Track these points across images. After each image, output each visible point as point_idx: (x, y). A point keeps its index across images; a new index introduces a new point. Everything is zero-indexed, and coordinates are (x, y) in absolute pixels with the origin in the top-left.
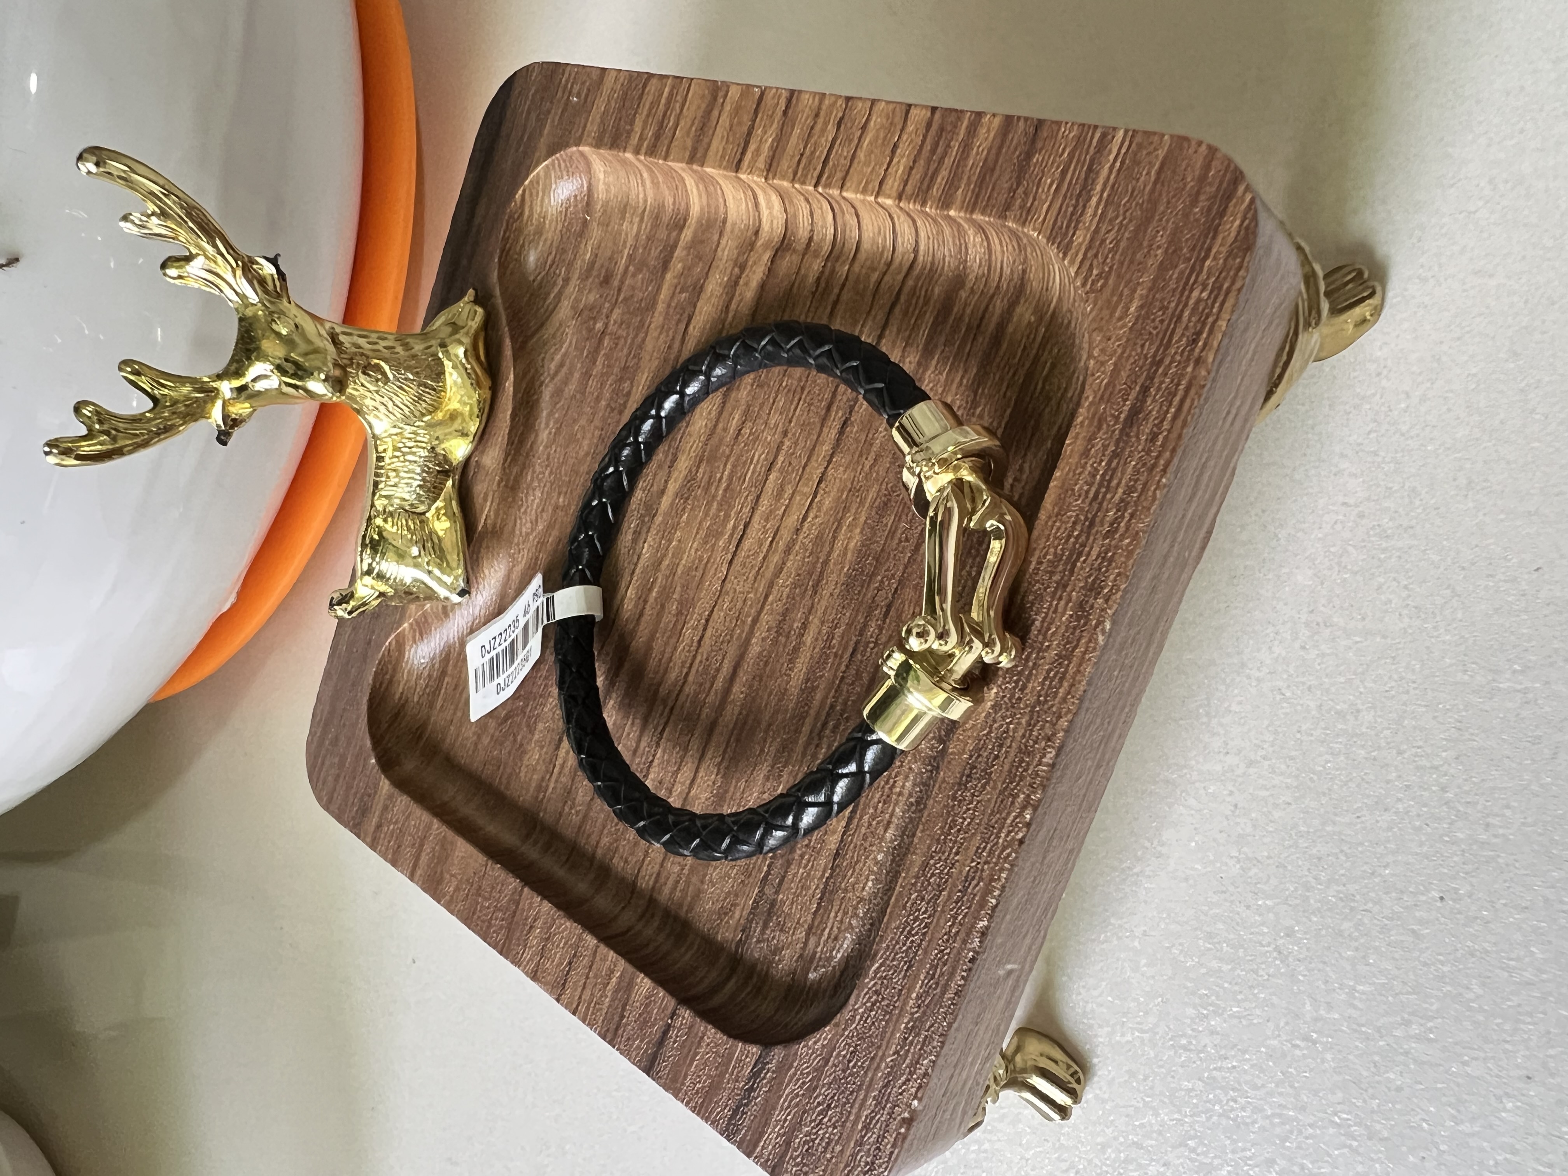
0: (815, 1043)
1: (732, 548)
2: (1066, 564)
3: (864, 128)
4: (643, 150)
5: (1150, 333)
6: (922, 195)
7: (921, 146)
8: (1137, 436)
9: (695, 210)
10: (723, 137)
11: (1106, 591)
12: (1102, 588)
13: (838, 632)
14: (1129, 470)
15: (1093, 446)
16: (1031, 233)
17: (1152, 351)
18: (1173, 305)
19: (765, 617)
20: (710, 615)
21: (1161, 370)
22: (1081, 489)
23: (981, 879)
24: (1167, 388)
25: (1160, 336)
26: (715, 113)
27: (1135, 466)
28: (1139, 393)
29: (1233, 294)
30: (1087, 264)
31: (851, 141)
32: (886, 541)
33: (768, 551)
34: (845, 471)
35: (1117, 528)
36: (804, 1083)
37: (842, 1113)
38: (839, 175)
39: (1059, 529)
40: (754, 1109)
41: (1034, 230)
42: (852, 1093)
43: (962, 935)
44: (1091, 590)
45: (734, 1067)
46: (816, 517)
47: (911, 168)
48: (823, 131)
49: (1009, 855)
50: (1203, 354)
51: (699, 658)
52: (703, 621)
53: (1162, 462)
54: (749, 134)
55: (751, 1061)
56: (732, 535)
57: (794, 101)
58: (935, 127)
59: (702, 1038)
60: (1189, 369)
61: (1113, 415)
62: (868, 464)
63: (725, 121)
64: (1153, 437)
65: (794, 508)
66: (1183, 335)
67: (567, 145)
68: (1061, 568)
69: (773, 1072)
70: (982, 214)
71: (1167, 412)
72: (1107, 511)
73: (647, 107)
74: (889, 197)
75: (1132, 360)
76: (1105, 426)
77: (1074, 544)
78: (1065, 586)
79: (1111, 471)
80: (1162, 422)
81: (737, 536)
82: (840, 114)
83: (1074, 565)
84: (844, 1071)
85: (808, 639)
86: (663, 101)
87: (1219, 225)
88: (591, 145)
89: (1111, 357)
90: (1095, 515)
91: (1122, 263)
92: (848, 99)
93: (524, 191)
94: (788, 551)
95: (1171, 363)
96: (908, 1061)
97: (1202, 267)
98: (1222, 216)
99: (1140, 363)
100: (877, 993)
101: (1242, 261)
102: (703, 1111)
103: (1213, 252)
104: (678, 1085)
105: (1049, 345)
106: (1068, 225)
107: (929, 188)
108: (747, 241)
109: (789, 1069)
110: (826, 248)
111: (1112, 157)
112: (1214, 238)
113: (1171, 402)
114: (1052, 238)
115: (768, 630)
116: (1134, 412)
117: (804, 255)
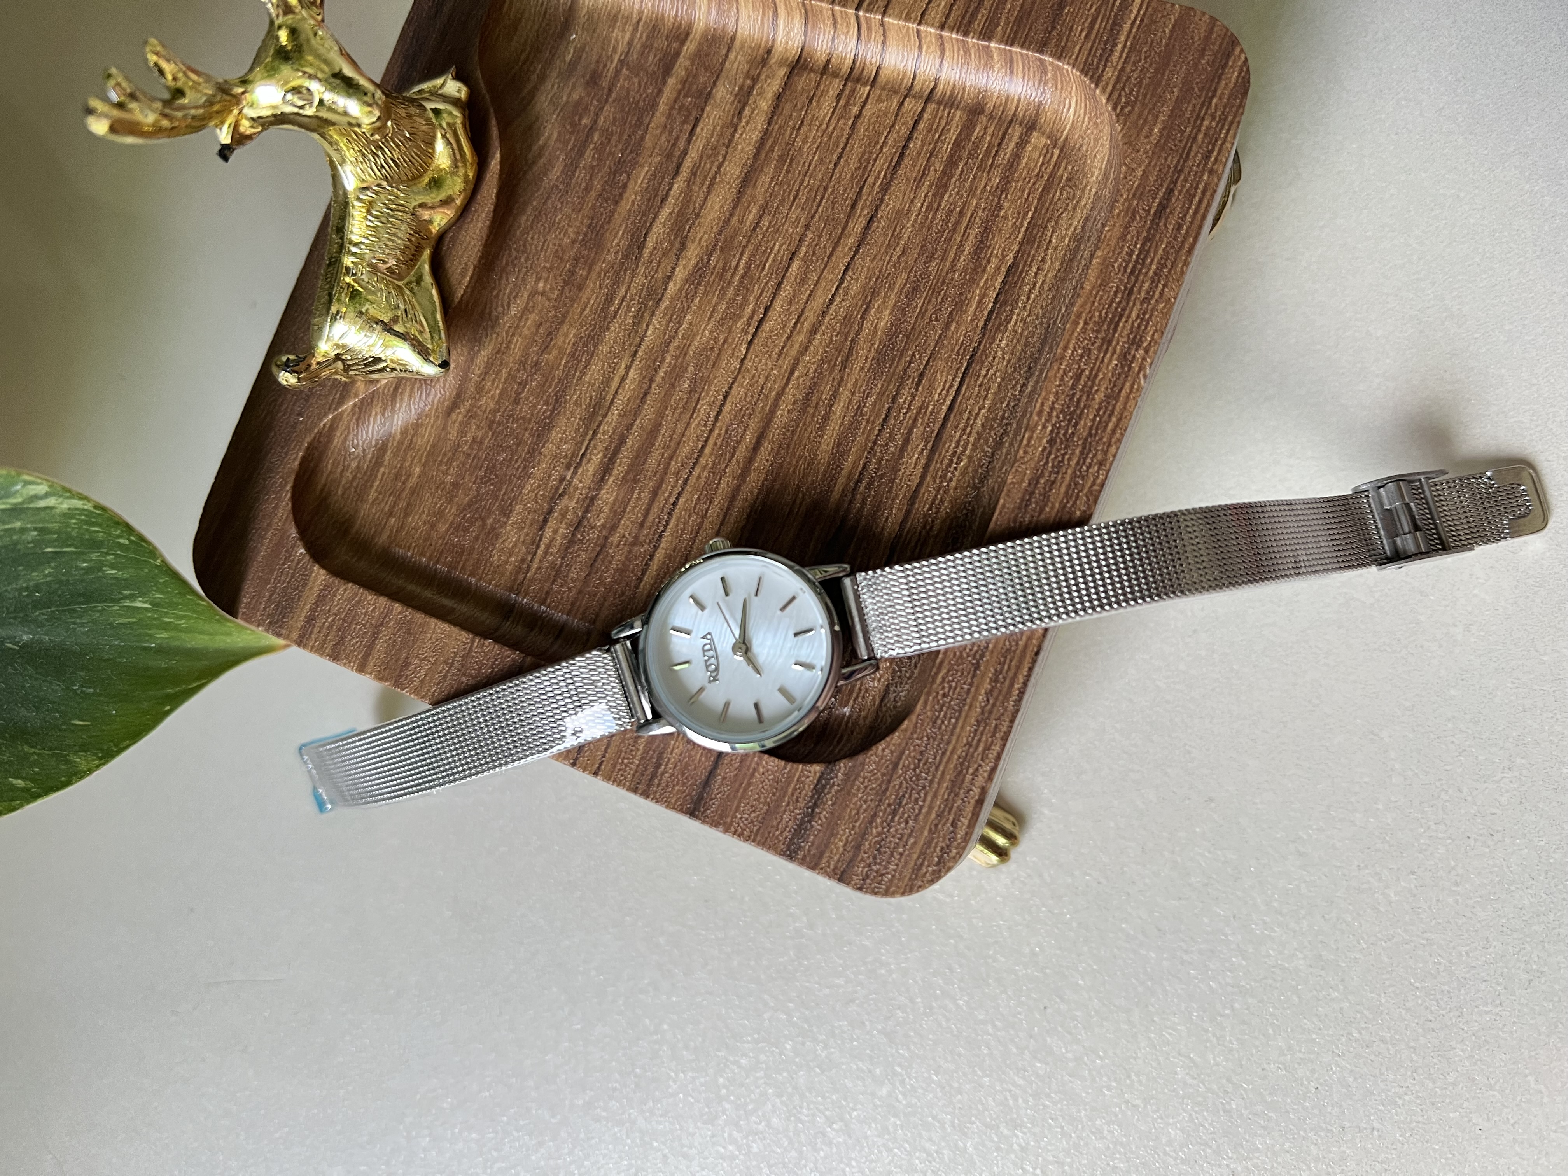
0: (884, 750)
1: (752, 330)
2: (1110, 324)
5: (1171, 149)
6: (964, 28)
8: (1165, 225)
11: (1145, 344)
12: (1142, 342)
13: (870, 400)
14: (1160, 251)
15: (1129, 232)
16: (1065, 66)
17: (1174, 163)
18: (1189, 129)
19: (790, 391)
20: (727, 393)
21: (1182, 177)
22: (1121, 265)
24: (1187, 191)
25: (1180, 151)
27: (1164, 249)
28: (1164, 194)
29: (1235, 125)
30: (1116, 94)
33: (792, 332)
34: (872, 261)
35: (1153, 296)
37: (914, 808)
39: (1102, 297)
40: (818, 822)
41: (1069, 64)
44: (1132, 344)
45: (795, 788)
46: (843, 300)
50: (1215, 167)
51: (717, 431)
52: (721, 397)
53: (1187, 246)
55: (813, 779)
56: (751, 318)
60: (1205, 178)
61: (1144, 209)
62: (896, 253)
64: (1179, 227)
65: (819, 293)
66: (1198, 151)
68: (1105, 327)
69: (839, 785)
70: (1022, 47)
71: (1189, 208)
72: (1143, 282)
74: (932, 25)
75: (1158, 168)
76: (1138, 218)
77: (1116, 309)
78: (1110, 342)
79: (1145, 252)
80: (1185, 216)
81: (757, 318)
83: (1117, 325)
85: (838, 409)
87: (1222, 74)
89: (1140, 165)
90: (1134, 286)
91: (1145, 96)
94: (814, 331)
95: (1190, 172)
96: (980, 749)
97: (1210, 103)
98: (1224, 67)
99: (1164, 171)
100: (944, 696)
101: (1241, 102)
102: (759, 838)
103: (1219, 92)
104: (729, 820)
105: (1064, 164)
106: (1098, 64)
107: (970, 23)
108: (759, 58)
109: (856, 779)
110: (845, 69)
111: (1133, 17)
112: (1218, 83)
113: (1191, 202)
114: (1084, 72)
115: (795, 403)
116: (1162, 208)
117: (822, 74)
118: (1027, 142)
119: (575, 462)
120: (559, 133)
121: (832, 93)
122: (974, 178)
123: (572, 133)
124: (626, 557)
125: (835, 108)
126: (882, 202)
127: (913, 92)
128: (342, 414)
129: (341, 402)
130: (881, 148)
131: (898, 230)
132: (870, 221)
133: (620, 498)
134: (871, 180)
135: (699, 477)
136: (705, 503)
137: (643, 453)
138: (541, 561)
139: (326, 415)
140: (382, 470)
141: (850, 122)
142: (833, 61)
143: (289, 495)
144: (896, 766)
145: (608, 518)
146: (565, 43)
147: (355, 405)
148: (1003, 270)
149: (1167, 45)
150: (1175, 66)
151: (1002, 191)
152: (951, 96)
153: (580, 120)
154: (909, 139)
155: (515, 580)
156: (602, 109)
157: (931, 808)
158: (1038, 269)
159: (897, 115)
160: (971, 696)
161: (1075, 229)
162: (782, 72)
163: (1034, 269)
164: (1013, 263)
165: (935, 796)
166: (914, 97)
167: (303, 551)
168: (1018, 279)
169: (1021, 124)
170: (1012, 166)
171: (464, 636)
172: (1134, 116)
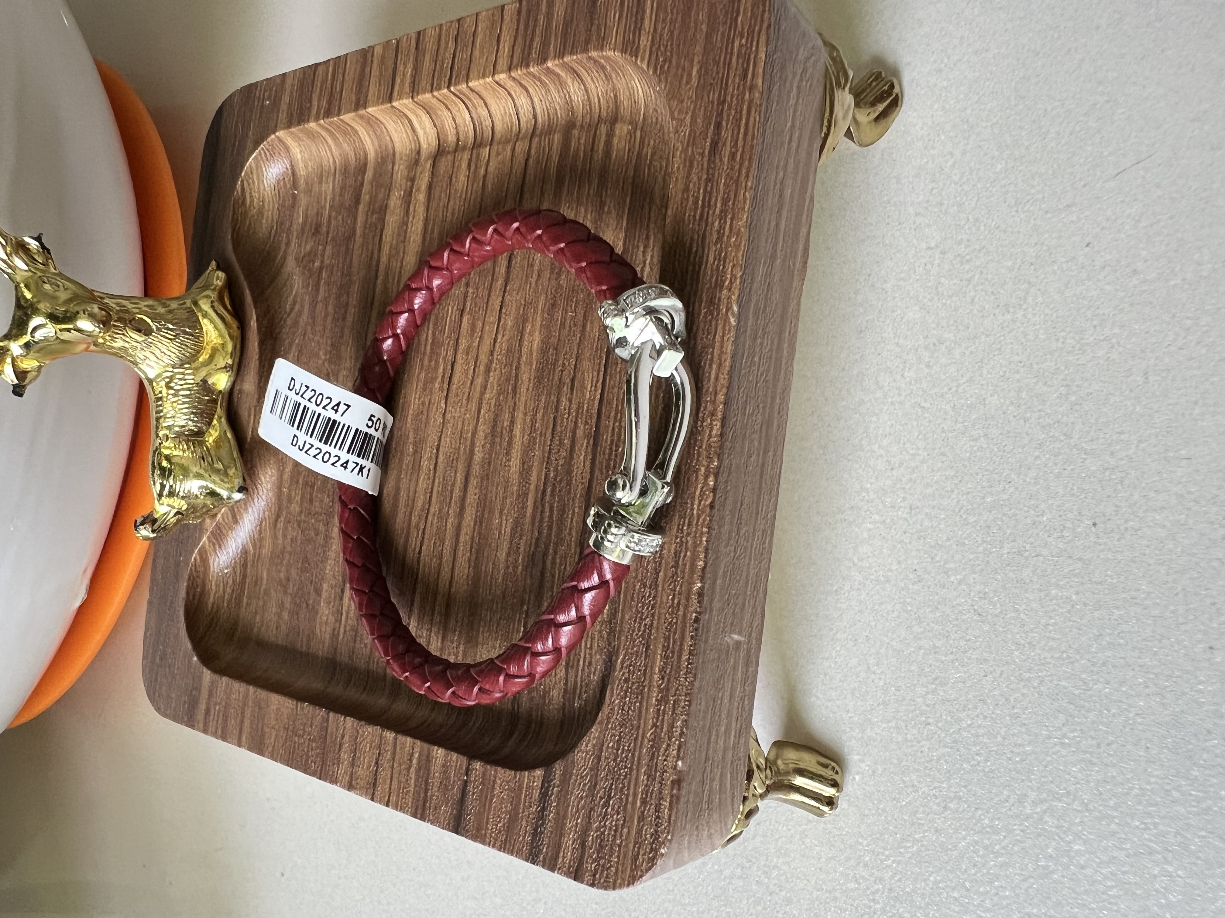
0: (587, 746)
1: (446, 386)
2: (692, 276)
3: (474, 33)
4: (321, 116)
5: (711, 84)
6: (525, 62)
7: (517, 30)
8: (721, 160)
9: (371, 155)
10: (376, 82)
11: (727, 282)
12: (724, 283)
13: (539, 416)
14: (722, 187)
15: (691, 181)
17: (717, 96)
19: (481, 428)
20: (439, 445)
21: (726, 108)
23: (687, 549)
24: (734, 119)
25: (719, 83)
26: (368, 69)
27: (724, 183)
28: (714, 129)
30: (654, 56)
31: (467, 46)
32: (560, 332)
33: (473, 377)
34: (517, 294)
35: (724, 233)
36: (585, 785)
37: (621, 799)
38: (464, 73)
40: (549, 826)
41: (610, 50)
42: (625, 777)
43: (683, 601)
44: (716, 287)
45: (526, 796)
46: (503, 336)
47: (514, 46)
48: (446, 47)
49: (704, 520)
50: (754, 81)
51: (437, 481)
52: (435, 451)
53: (744, 171)
54: (394, 72)
55: (538, 784)
56: (443, 377)
57: (421, 37)
58: (524, 12)
59: (494, 781)
61: (700, 154)
62: (533, 281)
63: (375, 71)
64: (734, 156)
65: (486, 336)
66: (735, 76)
67: (268, 135)
68: (689, 281)
69: (558, 786)
71: (738, 133)
73: (319, 85)
74: (502, 73)
75: (703, 109)
76: (695, 164)
78: (695, 293)
79: (708, 193)
80: (736, 141)
81: (447, 376)
82: (455, 33)
84: (615, 760)
85: (517, 431)
86: (330, 78)
88: (283, 129)
89: (687, 113)
91: (678, 46)
92: (459, 20)
93: (242, 181)
94: (488, 370)
95: (732, 99)
99: (710, 107)
100: (626, 681)
102: (508, 846)
104: (483, 832)
105: (646, 143)
106: (634, 37)
107: (529, 55)
108: (413, 161)
109: (571, 778)
110: (470, 142)
113: (739, 127)
114: (624, 50)
115: (486, 437)
116: (715, 144)
117: (455, 152)
118: (613, 136)
121: (464, 164)
123: (310, 277)
125: (468, 176)
127: (520, 137)
129: (198, 539)
130: (506, 194)
135: (432, 524)
136: (439, 546)
138: (345, 625)
139: (192, 550)
140: (247, 579)
142: (461, 138)
146: (296, 212)
152: (548, 124)
154: (525, 177)
155: (332, 646)
157: (635, 796)
159: (512, 159)
160: (647, 677)
162: (429, 164)
166: (522, 139)
167: (196, 659)
169: (605, 123)
170: (605, 163)
171: (292, 703)
172: (673, 70)
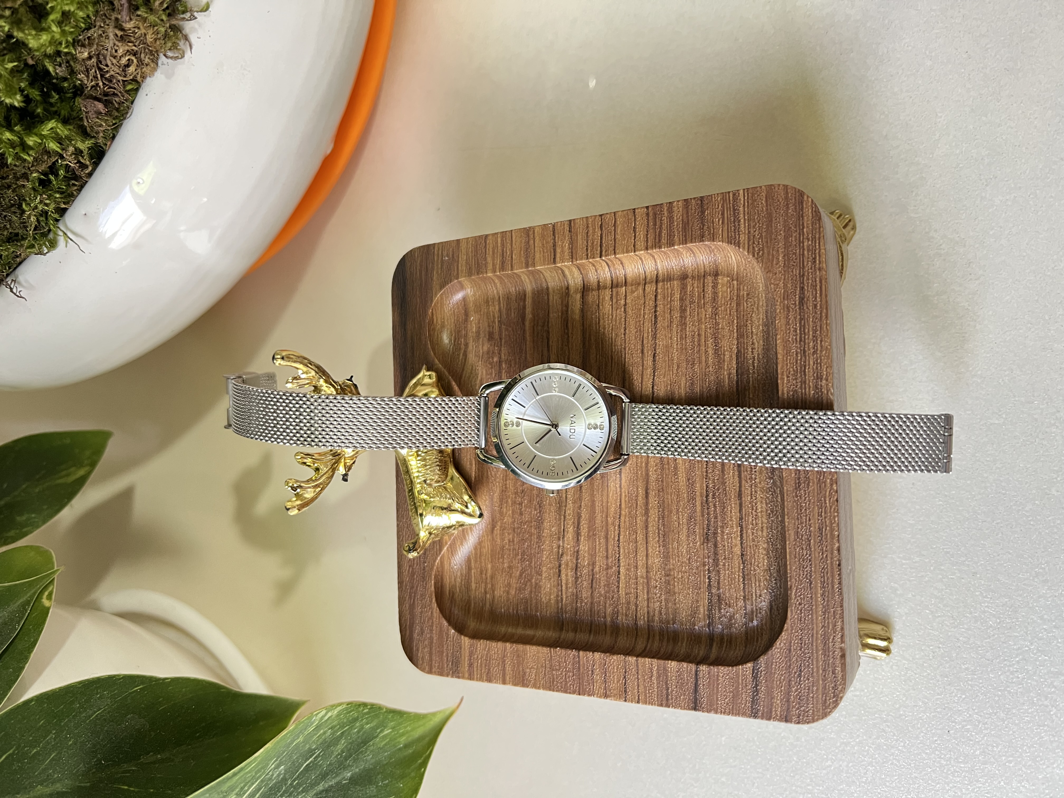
0: (780, 644)
2: (800, 373)
3: (614, 225)
5: (793, 265)
6: (657, 244)
7: (648, 225)
8: (807, 308)
9: (529, 290)
10: (540, 251)
11: (824, 377)
12: (822, 376)
14: (811, 323)
15: (789, 319)
16: (719, 243)
17: (798, 272)
18: (798, 251)
21: (805, 278)
22: (792, 339)
23: (826, 526)
24: (811, 284)
25: (798, 265)
26: (531, 241)
27: (812, 321)
29: (822, 238)
30: (751, 247)
31: (611, 232)
35: (817, 349)
36: (783, 667)
38: (611, 249)
39: (790, 359)
40: (762, 694)
41: (719, 241)
42: (809, 658)
43: (829, 556)
44: (818, 379)
45: (743, 679)
47: (647, 235)
48: (594, 232)
49: (834, 509)
50: (821, 265)
51: (623, 495)
53: (824, 315)
54: (554, 246)
55: (749, 672)
57: (572, 225)
58: (651, 214)
59: (718, 675)
60: (818, 273)
61: (793, 304)
63: (538, 243)
64: (815, 306)
66: (808, 261)
67: (452, 281)
68: (799, 375)
69: (764, 671)
70: (691, 242)
71: (816, 294)
72: (809, 343)
73: (491, 250)
74: (641, 250)
75: (790, 279)
76: (791, 310)
77: (801, 363)
78: (805, 382)
79: (803, 327)
80: (816, 298)
82: (600, 223)
83: (805, 371)
86: (499, 245)
87: (803, 214)
88: (464, 277)
89: (780, 281)
90: (804, 347)
91: (767, 242)
92: (601, 216)
93: (432, 310)
95: (808, 274)
96: (831, 627)
97: (803, 232)
98: (802, 210)
99: (794, 278)
100: (800, 604)
101: (819, 224)
102: (735, 712)
103: (805, 225)
104: (715, 707)
105: (742, 287)
106: (735, 235)
107: (660, 241)
108: (564, 294)
109: (772, 665)
110: (609, 283)
111: (742, 202)
112: (803, 219)
113: (816, 289)
114: (729, 242)
116: (802, 299)
117: (599, 290)
118: (717, 284)
119: (561, 535)
120: (486, 371)
121: (607, 298)
122: (698, 314)
123: (492, 368)
124: (607, 576)
125: (612, 305)
126: (656, 345)
127: (648, 280)
128: (443, 554)
129: (441, 550)
130: (644, 316)
131: (670, 356)
132: (654, 356)
133: (590, 547)
134: (646, 335)
135: (625, 522)
136: (633, 535)
137: (592, 519)
138: (566, 593)
139: (436, 558)
140: (473, 571)
141: (623, 309)
142: (601, 280)
143: (436, 605)
144: (790, 650)
145: (589, 559)
146: (469, 323)
147: (448, 548)
148: (734, 356)
149: (767, 210)
150: (776, 220)
151: (715, 315)
152: (667, 275)
153: (493, 360)
154: (656, 306)
155: (558, 607)
156: (500, 350)
157: (818, 668)
158: (752, 349)
159: (644, 296)
160: (813, 600)
161: (763, 319)
162: (579, 296)
163: (751, 350)
164: (738, 351)
165: (817, 661)
166: (649, 283)
167: (453, 631)
168: (744, 359)
169: (710, 275)
170: (715, 300)
171: (545, 650)
172: (766, 255)
